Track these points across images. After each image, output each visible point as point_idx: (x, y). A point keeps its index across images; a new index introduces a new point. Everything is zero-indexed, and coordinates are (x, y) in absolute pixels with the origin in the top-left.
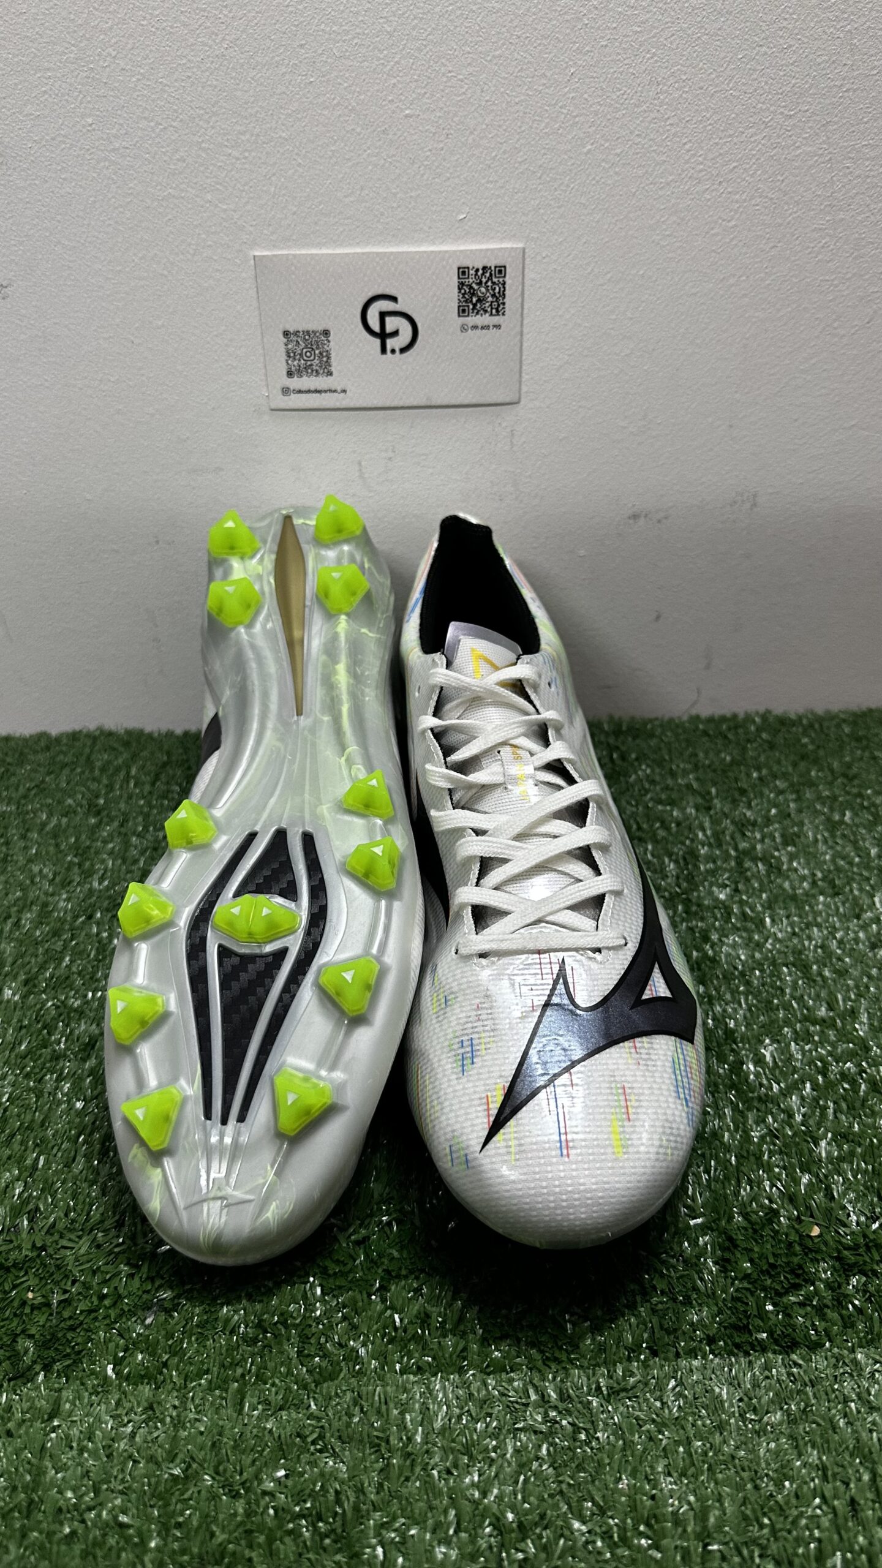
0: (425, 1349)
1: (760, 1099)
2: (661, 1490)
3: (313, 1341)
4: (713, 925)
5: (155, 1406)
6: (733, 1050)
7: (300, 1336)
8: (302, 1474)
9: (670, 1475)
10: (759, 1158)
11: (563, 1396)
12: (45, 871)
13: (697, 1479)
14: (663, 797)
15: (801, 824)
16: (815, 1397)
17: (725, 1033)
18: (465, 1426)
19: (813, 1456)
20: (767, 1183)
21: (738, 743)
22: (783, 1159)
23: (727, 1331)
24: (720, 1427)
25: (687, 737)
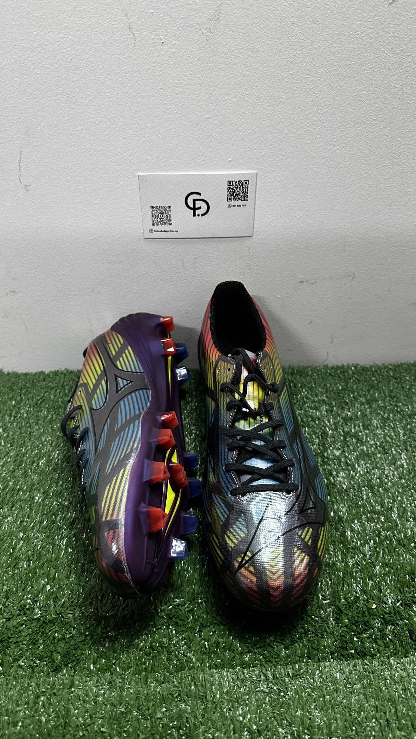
0: (218, 656)
1: (352, 548)
2: (313, 716)
3: (173, 654)
4: (334, 468)
5: (112, 682)
6: (342, 526)
7: (167, 651)
8: (172, 711)
9: (317, 709)
10: (351, 575)
11: (275, 677)
13: (327, 711)
14: (312, 405)
15: (371, 420)
16: (374, 678)
17: (338, 518)
18: (236, 691)
19: (372, 702)
20: (355, 585)
21: (345, 380)
22: (361, 575)
23: (339, 649)
24: (337, 691)
25: (322, 376)
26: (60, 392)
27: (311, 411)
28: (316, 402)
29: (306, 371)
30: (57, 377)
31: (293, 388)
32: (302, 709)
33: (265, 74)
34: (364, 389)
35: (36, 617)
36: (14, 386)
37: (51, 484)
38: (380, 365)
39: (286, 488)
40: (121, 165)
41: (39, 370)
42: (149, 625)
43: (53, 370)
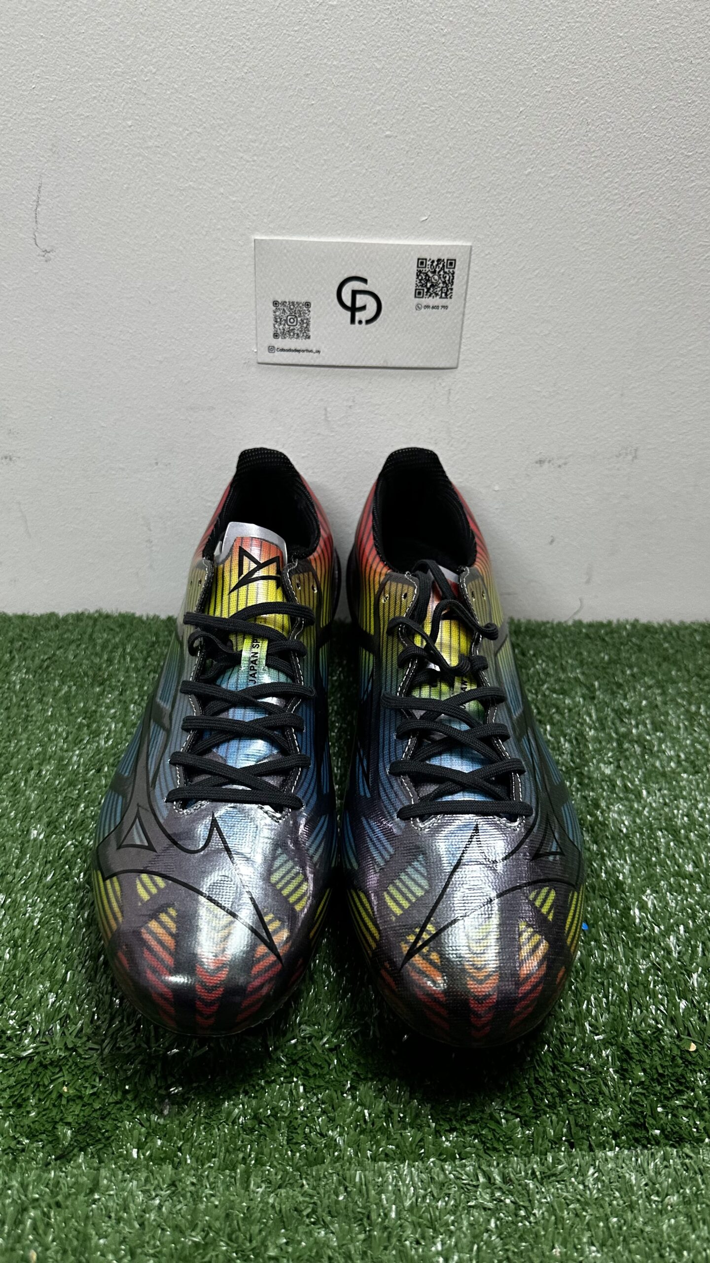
0: (390, 1139)
1: (645, 938)
2: (587, 1257)
3: (299, 1131)
4: (602, 795)
5: (177, 1183)
6: (622, 899)
7: (288, 1127)
8: (299, 1242)
9: (593, 1244)
10: (646, 987)
11: (506, 1179)
12: (60, 730)
13: (614, 1249)
14: (557, 687)
15: (667, 714)
16: (703, 1184)
17: (615, 884)
18: (429, 1205)
20: (653, 1008)
21: (614, 645)
22: (664, 988)
23: (629, 1128)
24: (631, 1207)
25: (573, 638)
26: (87, 648)
27: (555, 696)
28: (564, 681)
29: (543, 628)
30: (81, 624)
31: (520, 657)
32: (564, 1244)
33: (497, 57)
34: (650, 663)
35: (25, 1054)
37: (64, 808)
38: (677, 623)
42: (251, 1075)
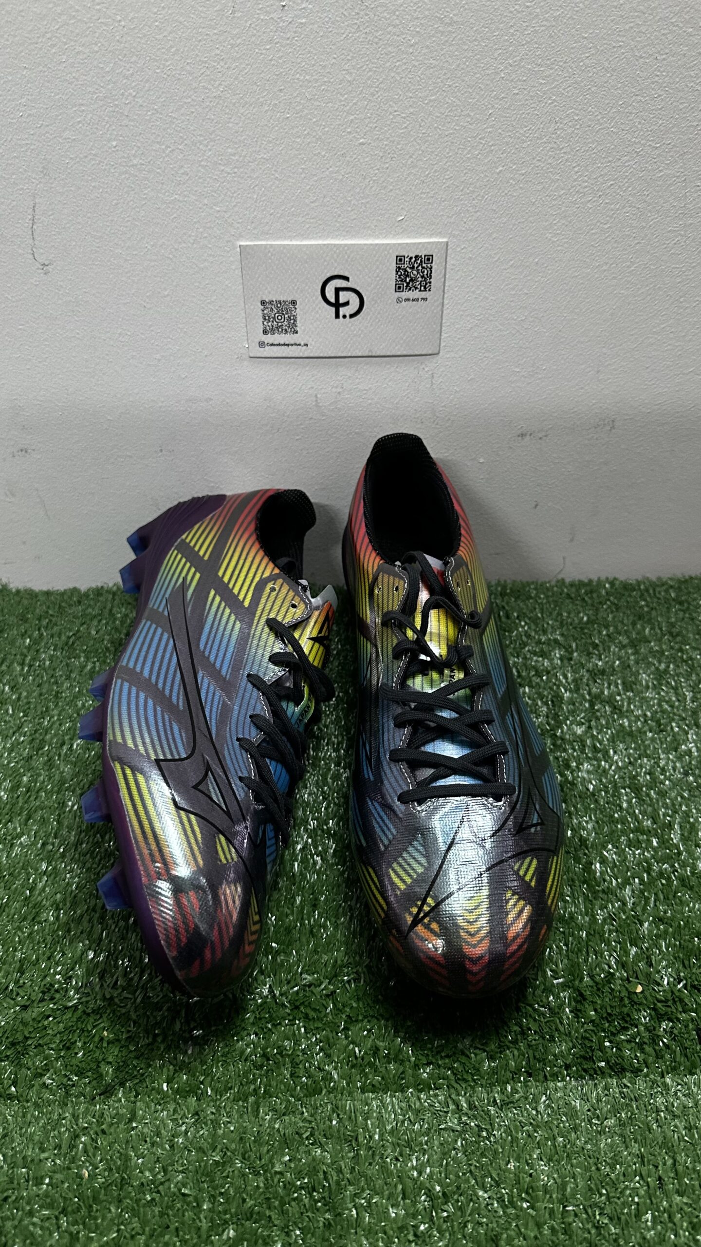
0: (376, 1071)
1: (603, 891)
2: (536, 1170)
3: (301, 1066)
4: (573, 755)
5: (200, 1112)
6: (585, 854)
7: (291, 1062)
8: (300, 1160)
9: (542, 1160)
10: (601, 936)
11: (471, 1106)
13: (559, 1163)
14: (537, 649)
15: (637, 674)
16: (637, 1108)
17: (580, 840)
18: (407, 1128)
19: (635, 1148)
20: (607, 954)
21: (593, 605)
22: (618, 936)
23: (579, 1060)
24: (575, 1128)
25: (555, 599)
26: (107, 623)
27: (535, 658)
28: (544, 643)
29: (527, 589)
30: (101, 599)
31: (504, 619)
32: (518, 1159)
34: (625, 621)
35: (71, 1004)
36: (28, 613)
37: (94, 780)
38: (654, 579)
39: (493, 791)
40: (210, 228)
41: (71, 586)
43: (94, 586)
